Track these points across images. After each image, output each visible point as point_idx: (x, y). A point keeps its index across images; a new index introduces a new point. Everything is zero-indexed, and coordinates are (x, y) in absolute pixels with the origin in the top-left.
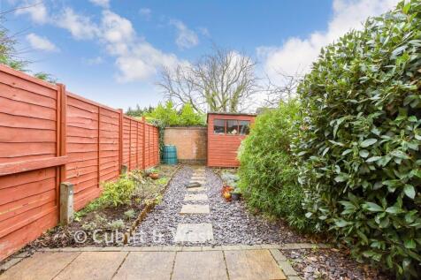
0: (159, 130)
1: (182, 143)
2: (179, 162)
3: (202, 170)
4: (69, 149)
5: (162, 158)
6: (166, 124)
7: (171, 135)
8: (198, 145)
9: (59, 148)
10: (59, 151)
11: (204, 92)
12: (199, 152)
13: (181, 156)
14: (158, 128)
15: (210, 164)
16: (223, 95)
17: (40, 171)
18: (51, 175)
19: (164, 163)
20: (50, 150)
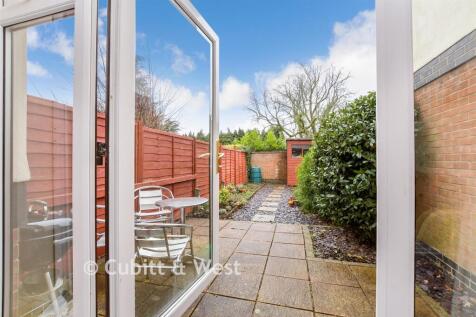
0: (247, 155)
1: (267, 165)
2: (264, 182)
3: (282, 188)
4: (198, 171)
5: (250, 177)
6: (253, 149)
7: (256, 158)
8: (280, 167)
9: (194, 170)
10: (194, 172)
11: (292, 113)
12: (280, 173)
13: (265, 177)
14: (246, 154)
15: (289, 182)
16: (311, 114)
17: (188, 181)
18: (190, 184)
19: (250, 182)
20: (190, 171)
